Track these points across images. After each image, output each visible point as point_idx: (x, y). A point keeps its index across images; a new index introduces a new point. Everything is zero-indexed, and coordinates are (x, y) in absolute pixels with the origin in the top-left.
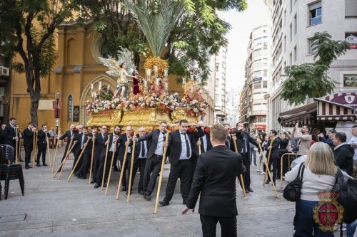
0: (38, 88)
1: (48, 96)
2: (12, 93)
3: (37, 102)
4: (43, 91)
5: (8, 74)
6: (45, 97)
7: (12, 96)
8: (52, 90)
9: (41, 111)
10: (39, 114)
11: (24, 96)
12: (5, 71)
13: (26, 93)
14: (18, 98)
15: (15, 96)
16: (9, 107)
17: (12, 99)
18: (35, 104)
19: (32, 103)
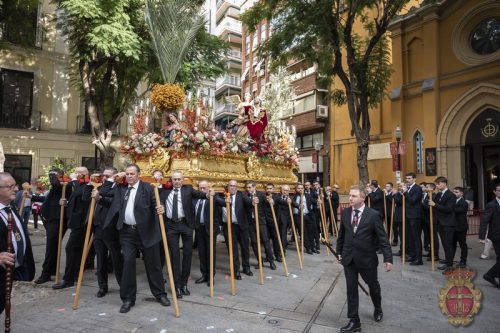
0: (367, 125)
1: (382, 137)
2: (332, 139)
3: (366, 146)
4: (374, 131)
5: (326, 115)
6: (377, 140)
7: (332, 143)
8: (386, 129)
9: (372, 161)
10: (370, 165)
11: (347, 142)
12: (323, 111)
13: (350, 136)
14: (340, 146)
15: (336, 143)
16: (329, 159)
17: (332, 150)
18: (363, 150)
19: (359, 147)
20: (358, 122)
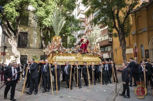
0: (125, 43)
1: (130, 47)
2: (114, 48)
3: (125, 50)
4: (127, 45)
5: (111, 40)
6: (128, 48)
7: (114, 49)
8: (131, 44)
9: (127, 54)
10: (126, 56)
11: (118, 48)
13: (120, 47)
14: (116, 50)
15: (115, 49)
16: (113, 54)
17: (114, 50)
18: (124, 51)
19: (123, 50)
20: (122, 42)
